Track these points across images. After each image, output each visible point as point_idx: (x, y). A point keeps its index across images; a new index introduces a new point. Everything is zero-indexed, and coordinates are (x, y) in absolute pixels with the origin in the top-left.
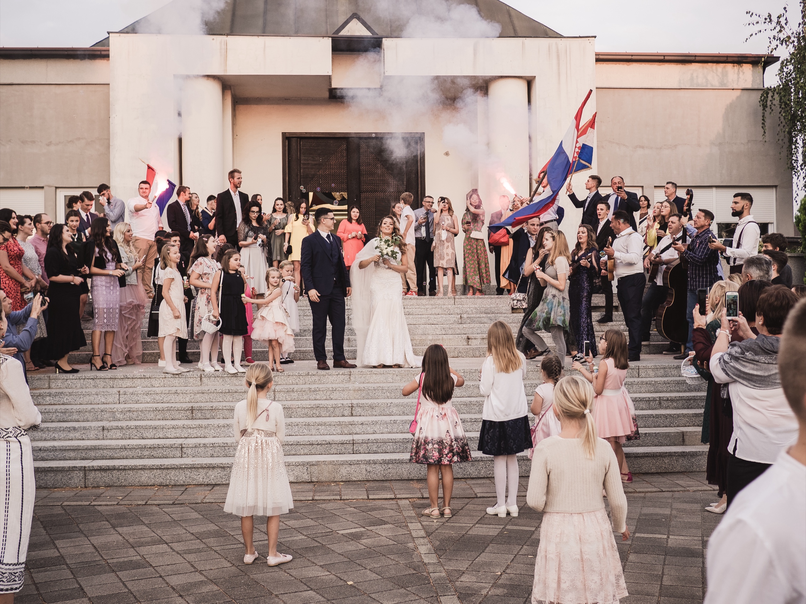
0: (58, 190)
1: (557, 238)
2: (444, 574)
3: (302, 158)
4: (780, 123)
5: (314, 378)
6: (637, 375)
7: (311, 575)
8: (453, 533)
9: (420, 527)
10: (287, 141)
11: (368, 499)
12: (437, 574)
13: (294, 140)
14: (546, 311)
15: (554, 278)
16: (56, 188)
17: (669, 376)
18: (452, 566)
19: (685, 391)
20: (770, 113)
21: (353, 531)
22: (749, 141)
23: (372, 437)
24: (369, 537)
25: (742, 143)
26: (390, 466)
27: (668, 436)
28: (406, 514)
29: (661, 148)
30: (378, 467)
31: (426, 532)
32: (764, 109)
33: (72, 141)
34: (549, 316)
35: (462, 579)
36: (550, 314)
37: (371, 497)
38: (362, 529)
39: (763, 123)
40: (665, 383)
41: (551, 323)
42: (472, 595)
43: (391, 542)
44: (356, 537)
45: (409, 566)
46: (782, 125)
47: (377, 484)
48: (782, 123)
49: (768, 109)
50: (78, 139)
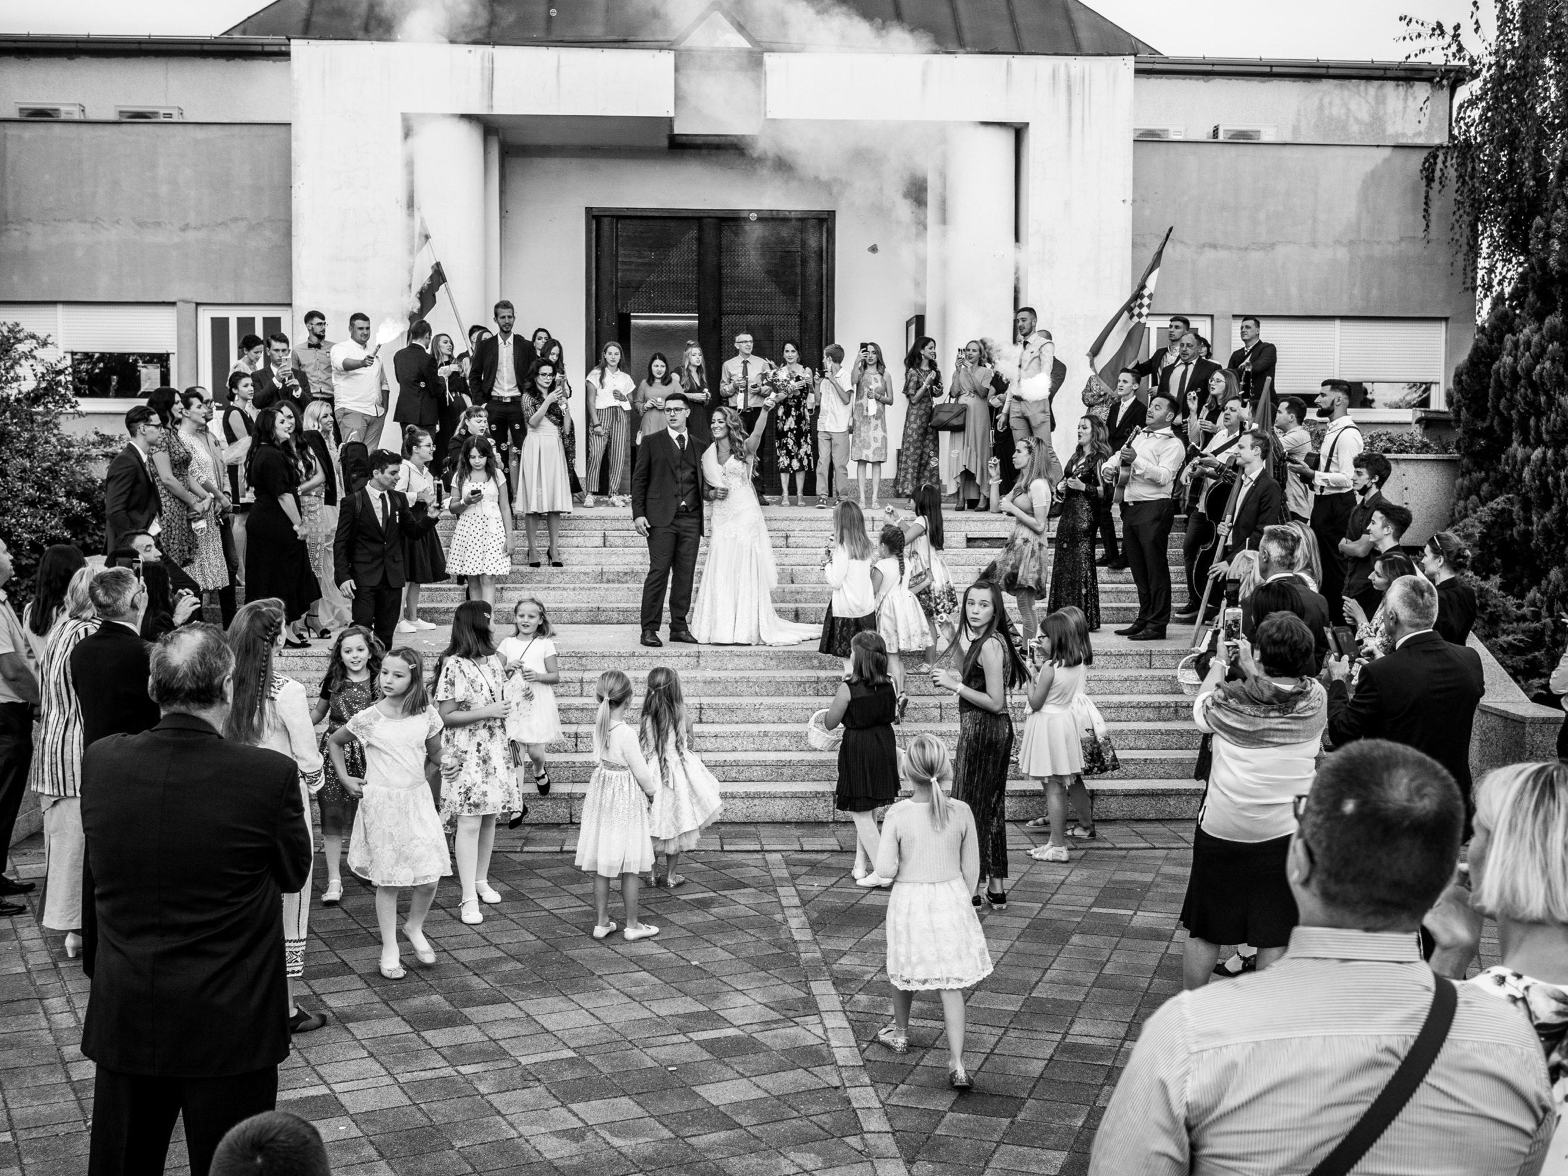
0: (201, 309)
2: (818, 955)
3: (621, 252)
5: (642, 661)
6: (1148, 665)
7: (642, 953)
8: (838, 902)
9: (794, 892)
10: (594, 222)
11: (722, 851)
12: (810, 955)
13: (606, 222)
14: (1011, 563)
15: (1027, 513)
16: (198, 304)
18: (830, 945)
20: (1440, 191)
21: (700, 896)
23: (730, 757)
24: (721, 905)
25: (1390, 242)
26: (756, 801)
27: (1180, 764)
28: (775, 873)
29: (1246, 249)
30: (738, 803)
31: (802, 900)
32: (1428, 185)
33: (224, 224)
34: (1016, 571)
35: (842, 961)
36: (1018, 568)
37: (726, 848)
38: (713, 894)
39: (1426, 210)
41: (1019, 581)
42: (851, 980)
43: (752, 913)
44: (703, 905)
45: (773, 944)
46: (1459, 213)
47: (736, 829)
49: (1436, 185)
50: (235, 220)
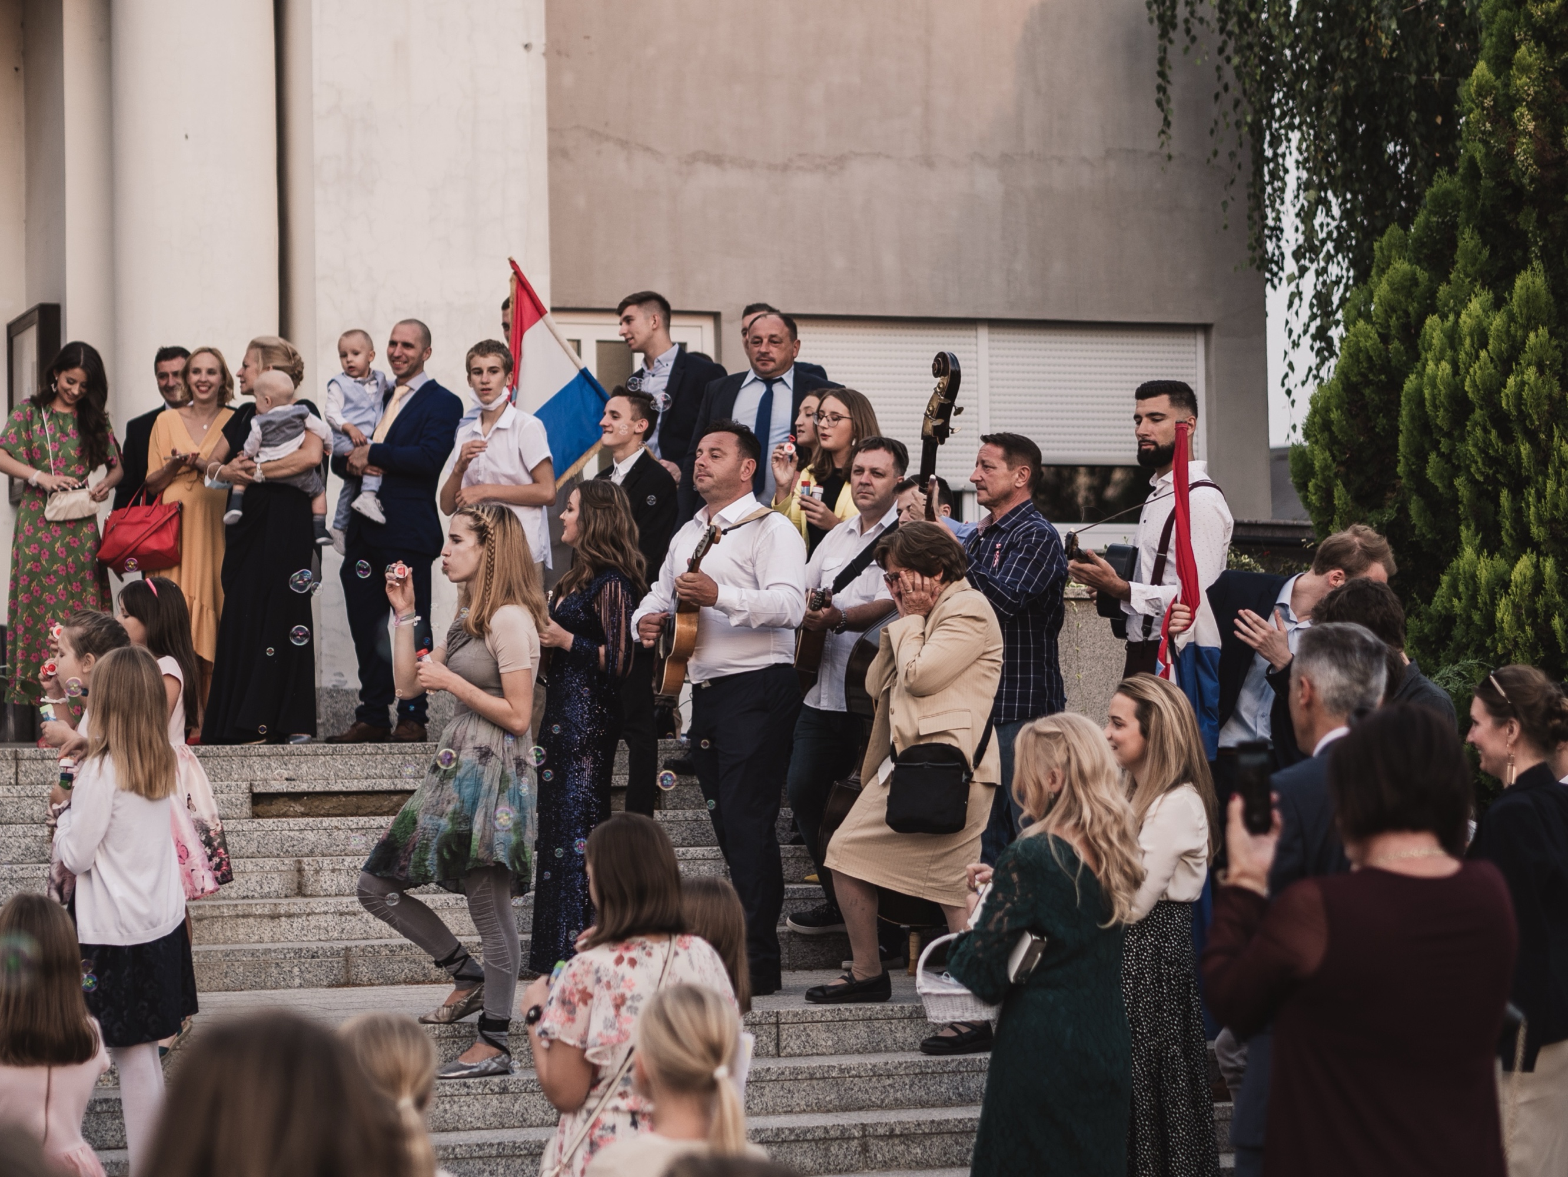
1: (497, 536)
4: (1219, 88)
6: (772, 1048)
14: (450, 808)
15: (483, 687)
17: (887, 1050)
19: (947, 1103)
20: (1186, 50)
22: (1109, 153)
25: (1084, 160)
29: (785, 168)
32: (1164, 35)
34: (463, 827)
36: (469, 820)
39: (1161, 89)
40: (876, 1073)
41: (473, 853)
46: (1227, 99)
48: (1226, 88)
49: (1178, 35)
